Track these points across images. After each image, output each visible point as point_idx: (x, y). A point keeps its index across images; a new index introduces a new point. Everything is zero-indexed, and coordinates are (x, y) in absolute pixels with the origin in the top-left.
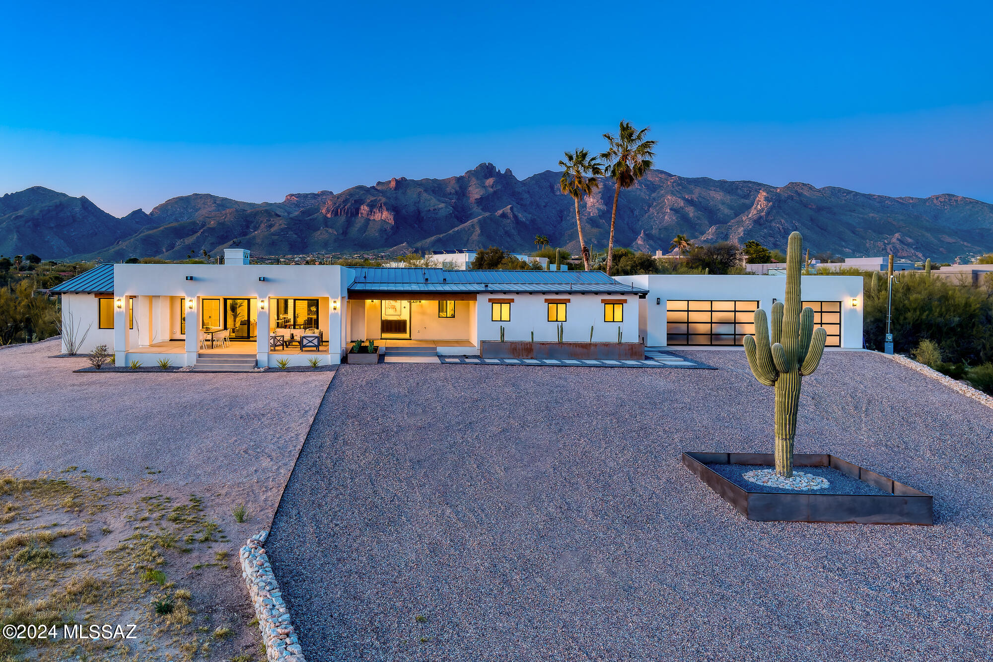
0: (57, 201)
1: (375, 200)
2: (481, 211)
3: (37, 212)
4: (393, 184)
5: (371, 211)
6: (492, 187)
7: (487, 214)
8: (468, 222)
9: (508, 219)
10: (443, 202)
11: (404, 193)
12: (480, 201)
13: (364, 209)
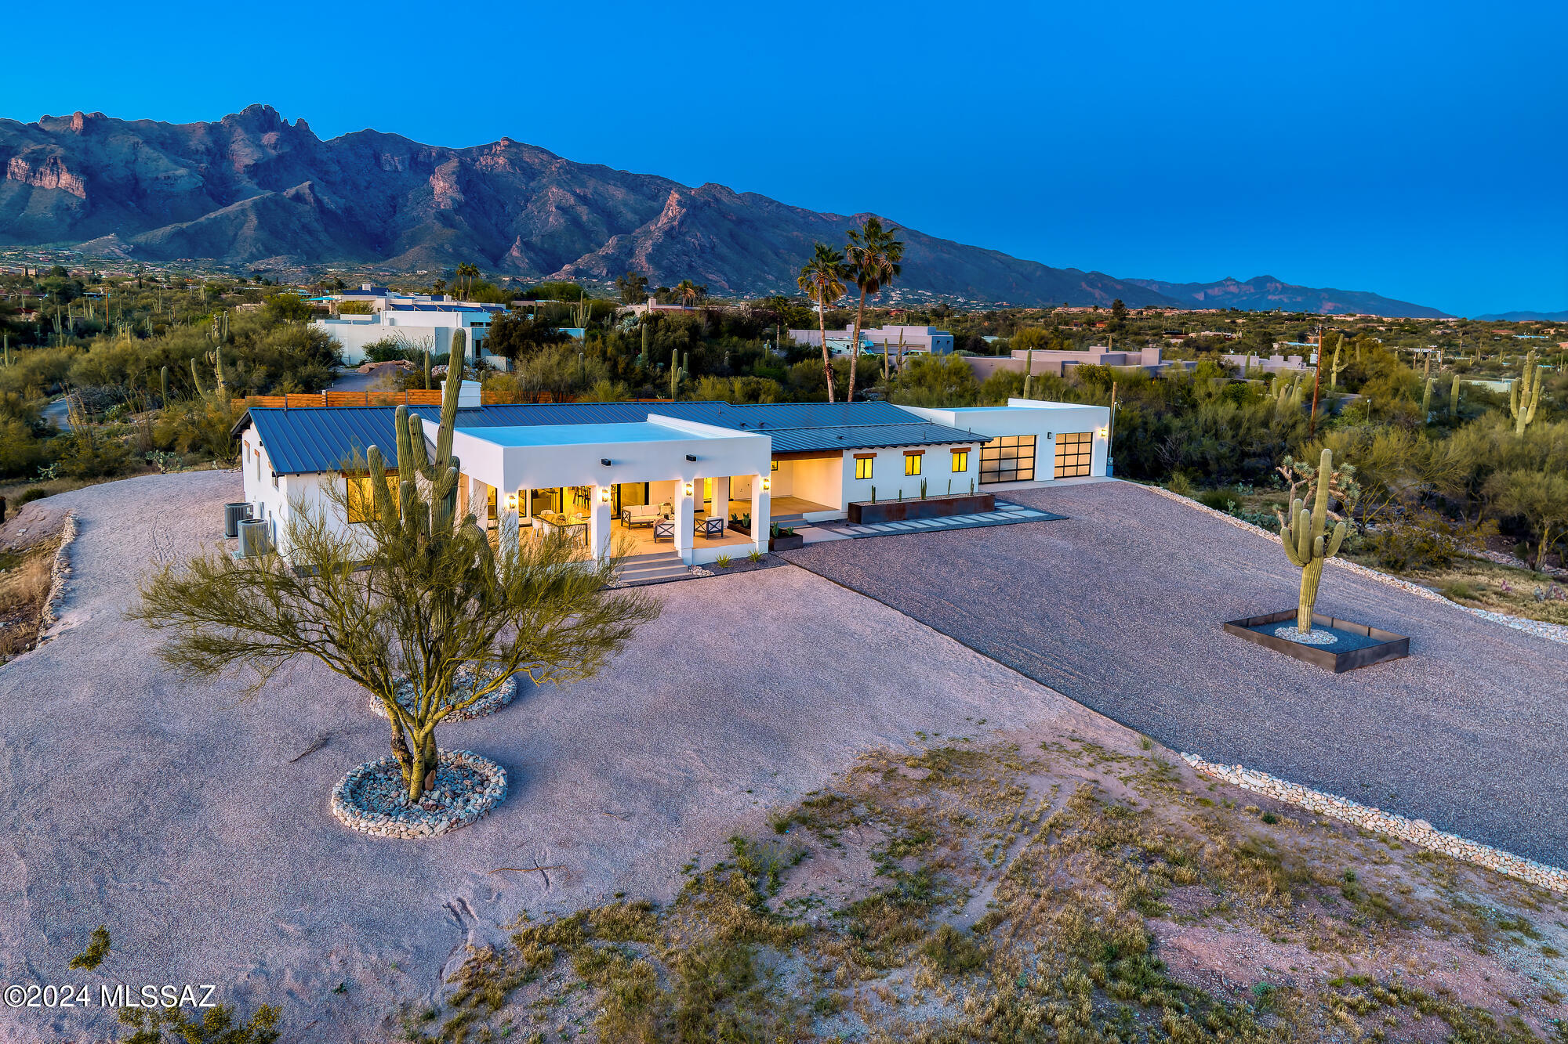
1: (42, 151)
2: (256, 187)
4: (78, 123)
5: (34, 171)
6: (275, 148)
7: (269, 193)
8: (234, 206)
9: (306, 204)
10: (184, 166)
11: (103, 143)
12: (253, 170)
13: (18, 166)
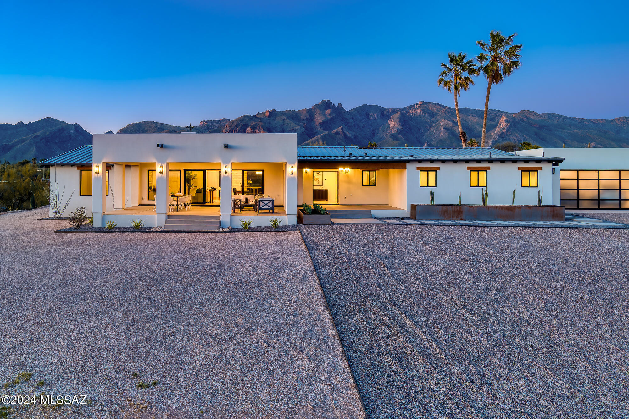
0: (60, 126)
1: (256, 124)
2: (322, 130)
3: (48, 133)
4: (267, 114)
5: (254, 131)
6: (330, 115)
7: (327, 132)
8: (314, 138)
9: (340, 135)
10: (299, 125)
11: (274, 120)
12: (322, 124)
13: (249, 130)
